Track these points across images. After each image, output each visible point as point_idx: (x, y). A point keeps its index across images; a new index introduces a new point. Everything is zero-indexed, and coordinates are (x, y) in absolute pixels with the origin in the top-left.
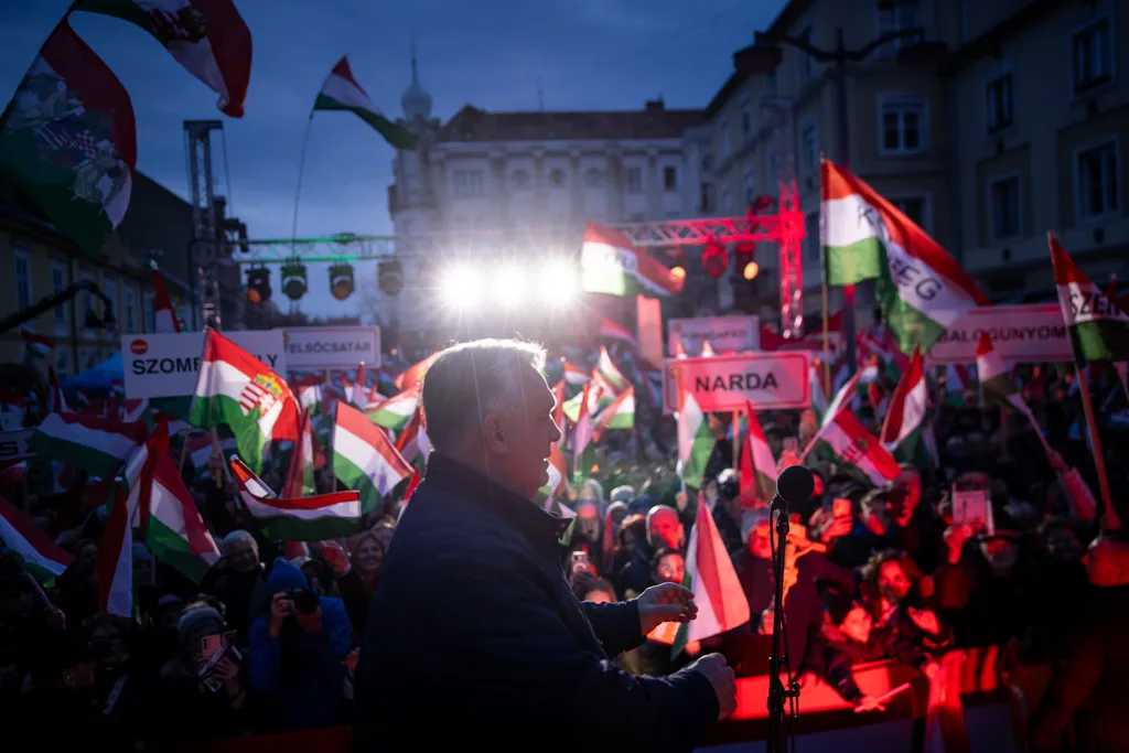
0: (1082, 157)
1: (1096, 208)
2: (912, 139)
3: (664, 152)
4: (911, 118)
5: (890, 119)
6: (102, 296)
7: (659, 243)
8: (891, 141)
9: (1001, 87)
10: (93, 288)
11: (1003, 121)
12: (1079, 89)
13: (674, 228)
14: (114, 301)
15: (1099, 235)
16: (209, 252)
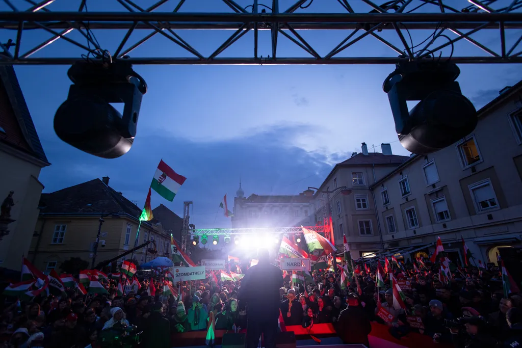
0: (407, 211)
1: (413, 225)
2: (365, 206)
3: (304, 206)
4: (364, 200)
5: (358, 200)
6: (155, 244)
7: (294, 232)
8: (359, 206)
9: (385, 193)
10: (154, 241)
11: (387, 202)
12: (403, 195)
13: (298, 229)
14: (157, 246)
15: (415, 232)
16: (185, 232)
